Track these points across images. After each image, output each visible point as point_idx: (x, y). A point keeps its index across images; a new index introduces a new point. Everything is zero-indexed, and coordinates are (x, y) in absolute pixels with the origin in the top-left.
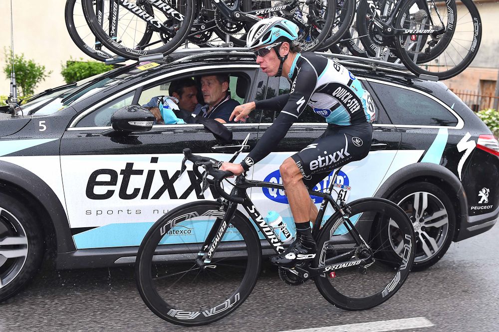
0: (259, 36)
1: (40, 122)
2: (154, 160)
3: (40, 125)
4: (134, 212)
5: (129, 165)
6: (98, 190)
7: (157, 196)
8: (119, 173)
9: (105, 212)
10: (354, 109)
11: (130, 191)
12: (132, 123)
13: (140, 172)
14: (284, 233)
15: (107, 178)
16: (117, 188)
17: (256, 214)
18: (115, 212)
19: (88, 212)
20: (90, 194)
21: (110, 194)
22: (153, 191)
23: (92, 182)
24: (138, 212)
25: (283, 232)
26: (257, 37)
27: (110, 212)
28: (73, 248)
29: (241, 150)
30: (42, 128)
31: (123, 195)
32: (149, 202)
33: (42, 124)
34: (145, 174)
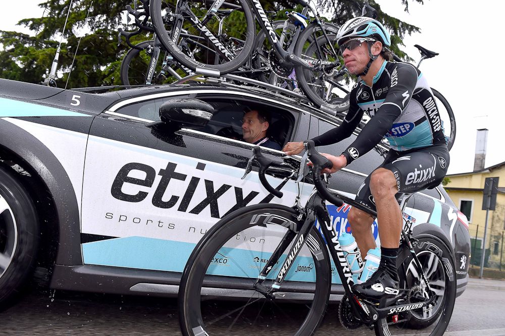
0: (354, 26)
1: (74, 96)
2: (201, 167)
3: (73, 99)
4: (166, 225)
5: (172, 166)
6: (128, 189)
7: (197, 210)
8: (157, 172)
9: (130, 219)
10: (437, 128)
11: (166, 198)
12: (186, 111)
13: (182, 177)
14: (358, 262)
15: (141, 175)
16: (151, 191)
17: (333, 232)
18: (144, 221)
19: (109, 216)
20: (116, 192)
21: (141, 196)
22: (194, 203)
23: (122, 177)
24: (171, 226)
25: (358, 259)
26: (352, 26)
27: (137, 220)
28: (79, 261)
29: (292, 176)
30: (75, 102)
31: (157, 201)
32: (186, 216)
33: (76, 98)
34: (188, 180)
